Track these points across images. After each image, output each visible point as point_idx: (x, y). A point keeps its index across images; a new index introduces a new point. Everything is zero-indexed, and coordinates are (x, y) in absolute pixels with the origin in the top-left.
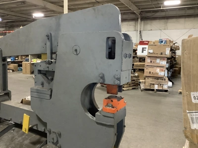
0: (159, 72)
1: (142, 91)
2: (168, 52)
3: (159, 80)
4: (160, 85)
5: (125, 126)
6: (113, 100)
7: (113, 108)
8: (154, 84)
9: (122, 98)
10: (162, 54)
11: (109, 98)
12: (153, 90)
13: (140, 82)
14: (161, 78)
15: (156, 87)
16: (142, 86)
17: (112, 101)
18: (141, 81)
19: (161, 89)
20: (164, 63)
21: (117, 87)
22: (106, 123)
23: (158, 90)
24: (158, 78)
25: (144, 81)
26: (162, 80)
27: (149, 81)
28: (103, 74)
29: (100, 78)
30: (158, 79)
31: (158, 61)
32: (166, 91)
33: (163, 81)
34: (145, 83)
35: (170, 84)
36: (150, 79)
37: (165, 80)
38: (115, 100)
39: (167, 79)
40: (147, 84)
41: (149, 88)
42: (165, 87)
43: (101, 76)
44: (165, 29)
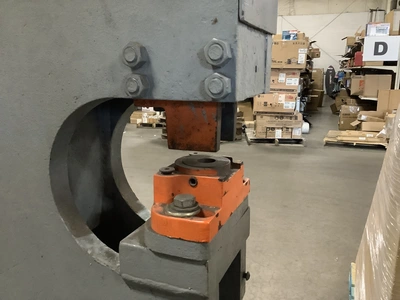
0: (283, 102)
1: (249, 144)
2: (302, 59)
3: (285, 120)
4: (286, 129)
5: (246, 276)
6: (198, 177)
7: (201, 215)
8: (273, 129)
9: (237, 166)
10: (289, 62)
11: (178, 168)
12: (272, 141)
13: (244, 126)
14: (289, 115)
15: (278, 134)
16: (250, 134)
17: (193, 181)
18: (247, 123)
19: (288, 137)
20: (294, 82)
21: (214, 111)
22: (171, 287)
23: (282, 141)
24: (282, 115)
25: (253, 122)
26: (291, 118)
27: (264, 122)
28: (143, 49)
29: (128, 72)
30: (282, 117)
31: (282, 77)
32: (298, 141)
33: (293, 121)
34: (255, 126)
35: (306, 126)
36: (266, 118)
37: (296, 118)
38: (206, 179)
39: (300, 116)
40: (259, 129)
41: (263, 137)
42: (297, 134)
43: (130, 57)
44: (290, 15)
